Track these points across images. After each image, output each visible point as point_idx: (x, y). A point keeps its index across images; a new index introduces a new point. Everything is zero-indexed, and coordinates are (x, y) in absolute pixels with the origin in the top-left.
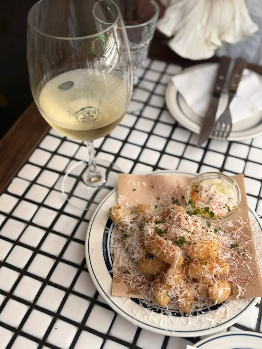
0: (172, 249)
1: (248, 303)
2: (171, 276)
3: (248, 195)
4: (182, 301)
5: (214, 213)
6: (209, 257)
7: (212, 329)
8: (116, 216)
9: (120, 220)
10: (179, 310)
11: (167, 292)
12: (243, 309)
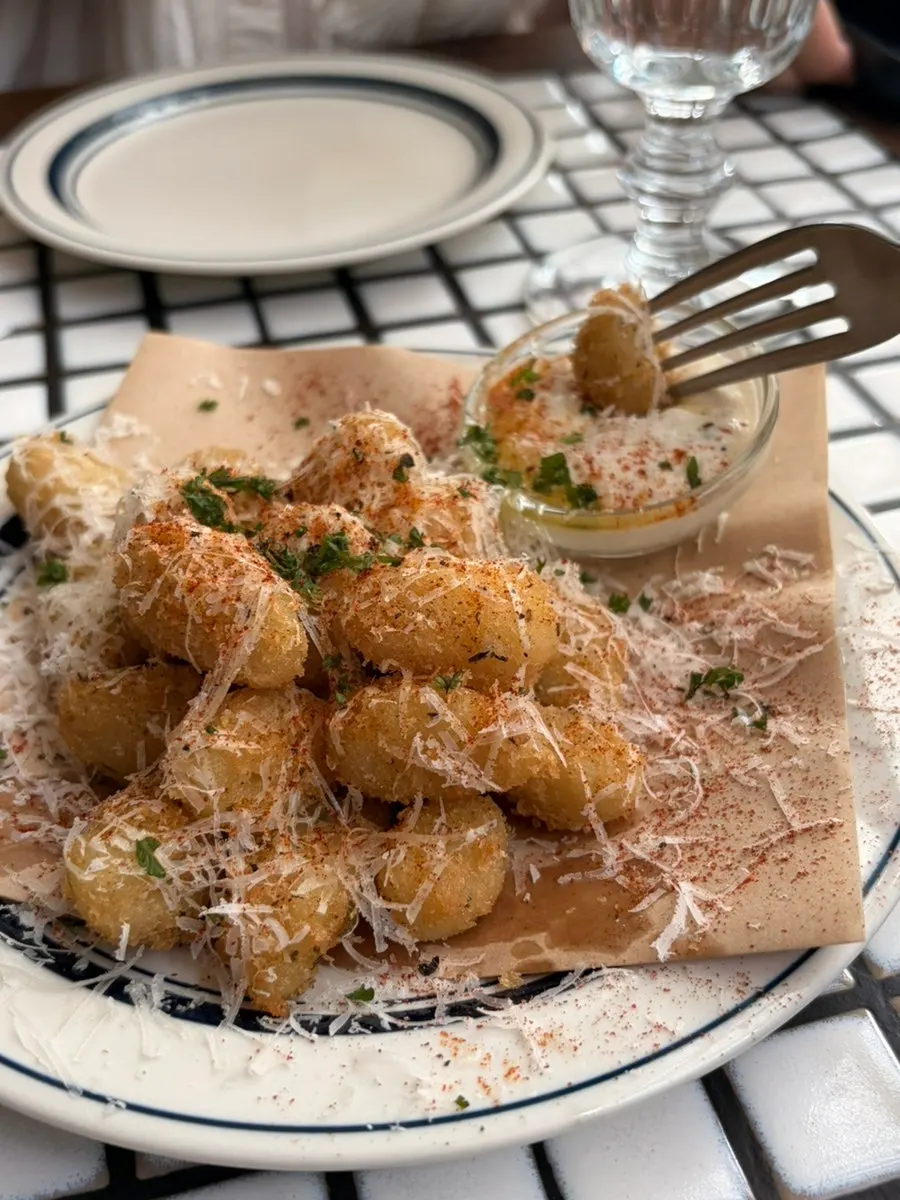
0: (235, 567)
1: (729, 1001)
2: (195, 732)
3: (877, 508)
4: (244, 916)
5: (600, 492)
6: (482, 655)
7: (402, 1129)
8: (31, 475)
9: (48, 494)
10: (218, 994)
11: (153, 844)
12: (683, 1031)
